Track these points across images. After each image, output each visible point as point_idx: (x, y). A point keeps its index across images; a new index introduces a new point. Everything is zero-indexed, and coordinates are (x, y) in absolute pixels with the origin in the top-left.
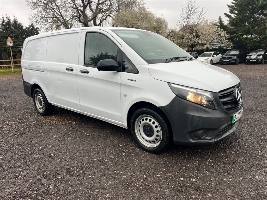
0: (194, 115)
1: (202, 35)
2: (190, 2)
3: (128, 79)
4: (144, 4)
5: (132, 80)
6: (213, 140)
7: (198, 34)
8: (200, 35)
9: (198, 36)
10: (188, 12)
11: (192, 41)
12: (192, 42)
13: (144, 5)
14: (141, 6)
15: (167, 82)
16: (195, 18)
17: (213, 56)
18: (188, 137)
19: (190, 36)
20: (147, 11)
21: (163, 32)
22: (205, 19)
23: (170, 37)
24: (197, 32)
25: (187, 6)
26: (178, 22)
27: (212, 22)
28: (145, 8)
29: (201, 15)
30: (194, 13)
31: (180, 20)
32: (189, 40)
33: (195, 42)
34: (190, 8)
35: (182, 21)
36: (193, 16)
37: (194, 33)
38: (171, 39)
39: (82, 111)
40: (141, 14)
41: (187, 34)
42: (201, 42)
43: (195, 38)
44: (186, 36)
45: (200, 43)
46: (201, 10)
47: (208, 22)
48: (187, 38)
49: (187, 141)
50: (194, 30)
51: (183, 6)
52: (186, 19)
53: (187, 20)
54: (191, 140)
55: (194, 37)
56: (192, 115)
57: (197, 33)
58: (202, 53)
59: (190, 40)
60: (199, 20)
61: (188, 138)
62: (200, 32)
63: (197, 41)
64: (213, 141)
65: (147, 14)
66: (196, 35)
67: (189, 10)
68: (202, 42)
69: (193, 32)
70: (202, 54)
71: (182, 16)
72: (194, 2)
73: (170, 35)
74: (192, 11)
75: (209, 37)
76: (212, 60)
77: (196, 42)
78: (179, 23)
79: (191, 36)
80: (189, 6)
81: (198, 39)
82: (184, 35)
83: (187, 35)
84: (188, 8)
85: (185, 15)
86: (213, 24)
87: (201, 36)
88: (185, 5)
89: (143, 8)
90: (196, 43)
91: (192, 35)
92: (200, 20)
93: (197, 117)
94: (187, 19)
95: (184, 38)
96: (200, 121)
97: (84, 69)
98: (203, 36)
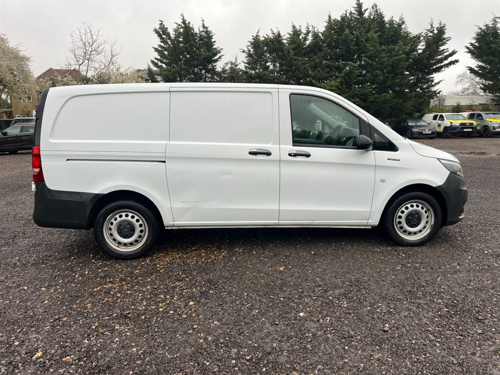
3: (388, 159)
5: (395, 160)
15: (438, 159)
39: (277, 222)
97: (297, 151)
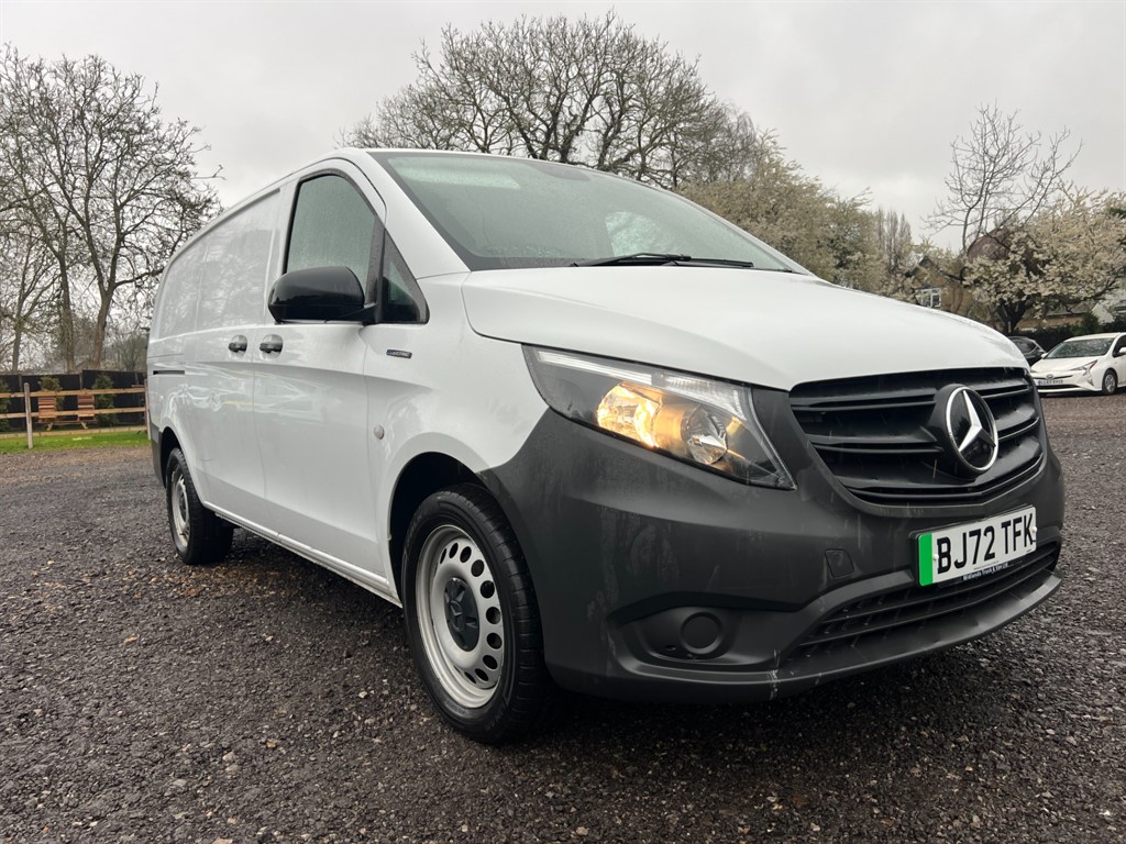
0: (627, 513)
1: (1054, 261)
2: (989, 128)
3: (390, 353)
4: (780, 151)
5: (398, 356)
6: (774, 673)
7: (1036, 256)
8: (1044, 263)
9: (1033, 266)
10: (981, 166)
11: (1008, 289)
12: (1005, 292)
13: (781, 156)
14: (767, 161)
15: (523, 344)
16: (1018, 191)
17: (1116, 354)
18: (611, 642)
19: (992, 269)
20: (795, 178)
21: (868, 256)
22: (1073, 191)
23: (899, 275)
24: (1027, 246)
25: (976, 145)
26: (938, 211)
27: (1108, 203)
28: (785, 165)
29: (1049, 174)
30: (1012, 169)
31: (946, 202)
32: (991, 284)
33: (1020, 293)
34: (993, 152)
35: (956, 207)
36: (1006, 184)
37: (1014, 252)
38: (905, 283)
39: (276, 534)
40: (767, 190)
41: (979, 259)
42: (1053, 290)
43: (1022, 275)
44: (975, 270)
45: (1047, 293)
46: (1045, 155)
47: (1088, 205)
48: (981, 277)
49: (609, 672)
50: (1015, 240)
51: (960, 144)
52: (976, 198)
53: (979, 200)
54: (632, 666)
55: (1014, 269)
56: (621, 512)
57: (1029, 253)
58: (1062, 341)
59: (998, 286)
60: (1037, 198)
61: (614, 653)
62: (1045, 248)
63: (1033, 285)
64: (774, 677)
65: (792, 190)
66: (1025, 263)
67: (986, 159)
68: (1058, 292)
69: (1008, 248)
70: (1062, 345)
71: (954, 186)
72: (1007, 124)
73: (900, 267)
74: (1003, 162)
75: (1089, 265)
76: (1111, 372)
77: (1027, 292)
78: (942, 218)
79: (1001, 266)
80: (988, 142)
81: (1034, 277)
82: (967, 264)
83: (981, 265)
84: (981, 152)
85: (972, 183)
86: (1112, 209)
87: (1047, 266)
88: (969, 138)
89: (777, 165)
90: (1024, 299)
91: (1004, 264)
92: (1044, 196)
93: (645, 520)
94: (983, 199)
95: (969, 279)
96: (666, 545)
97: (273, 337)
98: (1062, 265)
